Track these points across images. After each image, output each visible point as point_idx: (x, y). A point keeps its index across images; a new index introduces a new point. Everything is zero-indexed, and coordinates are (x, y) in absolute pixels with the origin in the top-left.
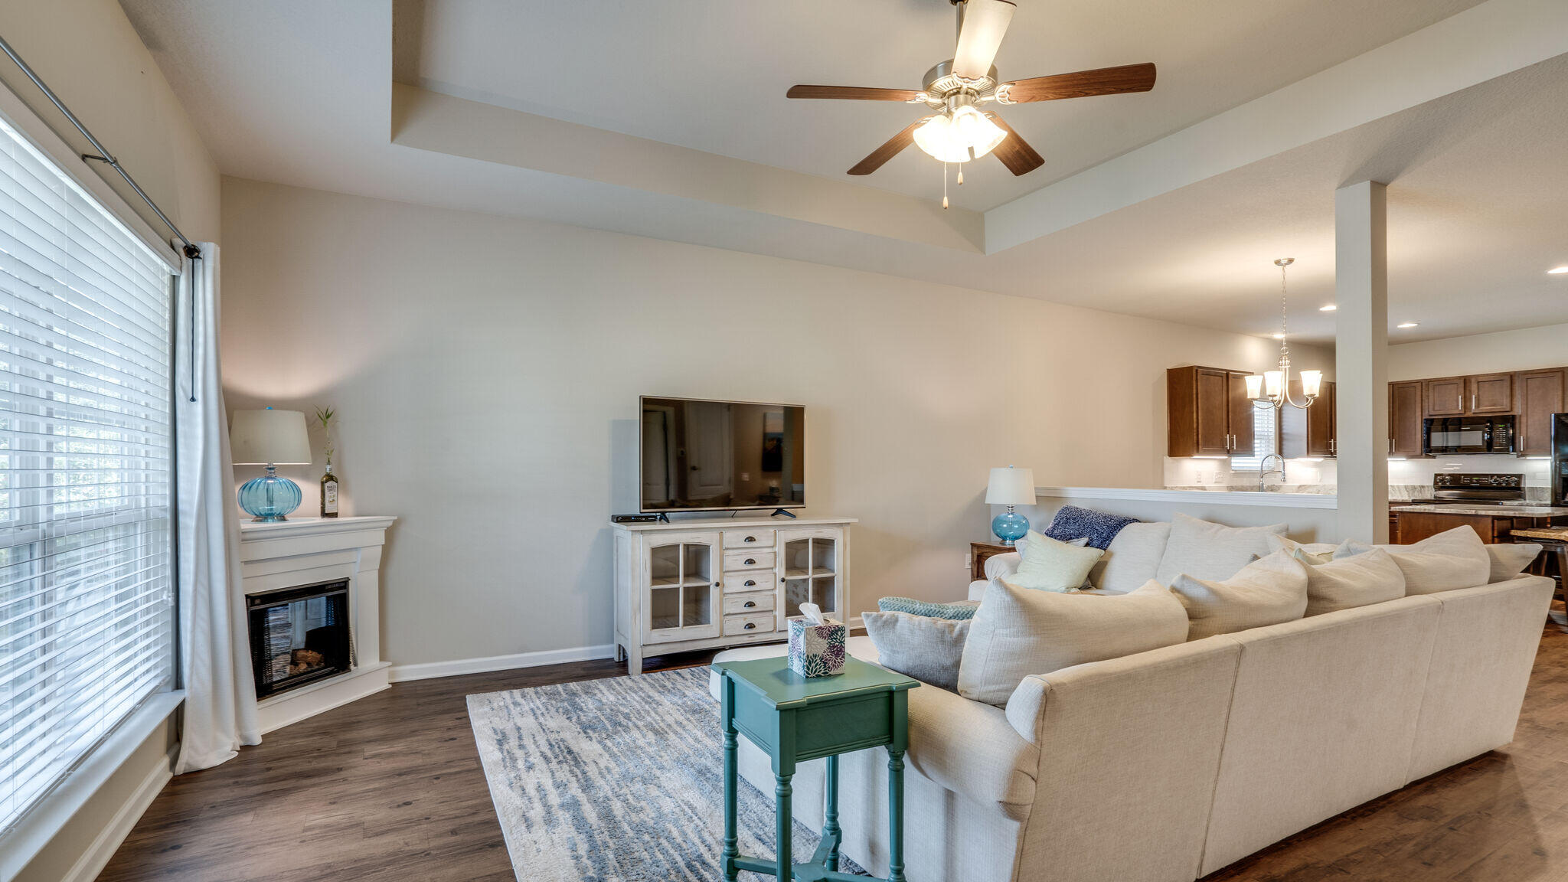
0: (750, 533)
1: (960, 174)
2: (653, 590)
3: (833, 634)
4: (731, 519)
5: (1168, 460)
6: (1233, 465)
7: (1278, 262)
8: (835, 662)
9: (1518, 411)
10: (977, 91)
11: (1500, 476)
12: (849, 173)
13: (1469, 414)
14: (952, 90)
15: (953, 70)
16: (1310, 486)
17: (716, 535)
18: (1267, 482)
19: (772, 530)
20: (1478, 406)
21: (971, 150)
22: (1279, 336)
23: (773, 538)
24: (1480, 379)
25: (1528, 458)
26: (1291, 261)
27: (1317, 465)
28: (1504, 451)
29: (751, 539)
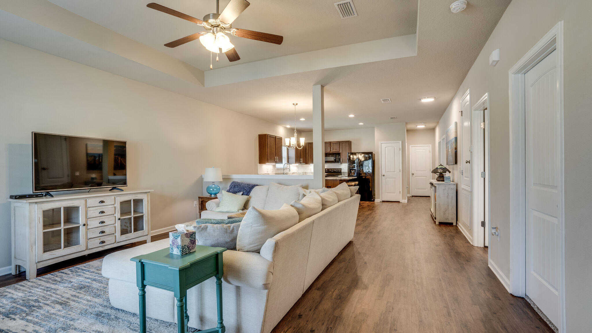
0: (102, 199)
1: (217, 57)
2: (44, 233)
3: (191, 236)
4: (88, 193)
5: (259, 164)
6: (276, 166)
7: (294, 104)
8: (192, 247)
9: (341, 152)
10: (224, 28)
11: (337, 169)
12: (165, 45)
13: (331, 152)
14: (216, 25)
15: (219, 18)
16: (295, 173)
17: (83, 201)
18: (285, 171)
19: (113, 197)
20: (333, 150)
21: (220, 49)
22: (288, 126)
23: (114, 201)
24: (333, 143)
25: (343, 164)
26: (297, 104)
27: (297, 166)
28: (338, 162)
29: (102, 202)
